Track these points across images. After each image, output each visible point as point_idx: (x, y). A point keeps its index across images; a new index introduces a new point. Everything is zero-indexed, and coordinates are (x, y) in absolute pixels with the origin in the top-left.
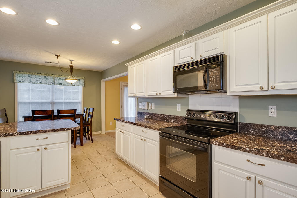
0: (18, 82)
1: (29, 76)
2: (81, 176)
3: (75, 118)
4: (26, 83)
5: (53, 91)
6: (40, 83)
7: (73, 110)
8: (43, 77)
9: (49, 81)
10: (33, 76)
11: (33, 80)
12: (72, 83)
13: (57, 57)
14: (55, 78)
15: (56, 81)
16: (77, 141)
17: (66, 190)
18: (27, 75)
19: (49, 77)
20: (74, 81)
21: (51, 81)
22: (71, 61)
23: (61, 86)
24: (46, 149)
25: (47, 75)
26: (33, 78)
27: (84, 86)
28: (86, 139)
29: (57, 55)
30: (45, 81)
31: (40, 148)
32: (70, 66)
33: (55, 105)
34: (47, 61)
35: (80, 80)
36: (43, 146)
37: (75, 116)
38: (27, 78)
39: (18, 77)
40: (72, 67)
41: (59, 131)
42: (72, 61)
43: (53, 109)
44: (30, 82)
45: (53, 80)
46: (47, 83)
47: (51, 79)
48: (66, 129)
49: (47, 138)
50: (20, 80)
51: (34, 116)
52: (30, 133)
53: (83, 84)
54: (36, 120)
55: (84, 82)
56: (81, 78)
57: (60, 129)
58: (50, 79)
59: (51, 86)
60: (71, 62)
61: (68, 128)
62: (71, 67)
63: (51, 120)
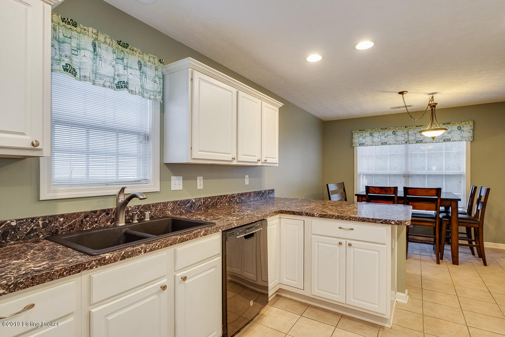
0: (357, 145)
1: (371, 134)
2: (421, 320)
3: (439, 205)
4: (367, 145)
5: (407, 155)
6: (386, 143)
7: (434, 190)
8: (390, 133)
9: (400, 138)
10: (376, 135)
11: (376, 140)
12: (433, 138)
13: (402, 95)
14: (410, 132)
15: (412, 138)
16: (445, 252)
17: (383, 327)
18: (368, 134)
19: (399, 133)
20: (438, 133)
21: (403, 139)
22: (432, 95)
23: (420, 144)
24: (350, 245)
25: (397, 128)
26: (377, 137)
27: (471, 139)
28: (473, 254)
29: (401, 93)
30: (394, 140)
31: (343, 241)
32: (429, 105)
33: (410, 179)
34: (392, 106)
35: (462, 128)
36: (348, 241)
37: (439, 201)
38: (368, 138)
39: (358, 138)
40: (433, 106)
41: (369, 222)
42: (434, 95)
43: (396, 186)
44: (373, 144)
45: (406, 135)
46: (397, 143)
47: (403, 135)
48: (381, 220)
49: (352, 229)
50: (360, 142)
51: (369, 194)
52: (332, 218)
53: (470, 135)
54: (371, 201)
55: (471, 131)
56: (463, 123)
57: (372, 219)
58: (401, 135)
59: (403, 147)
60: (433, 97)
61: (386, 220)
62: (431, 107)
63: (394, 203)
